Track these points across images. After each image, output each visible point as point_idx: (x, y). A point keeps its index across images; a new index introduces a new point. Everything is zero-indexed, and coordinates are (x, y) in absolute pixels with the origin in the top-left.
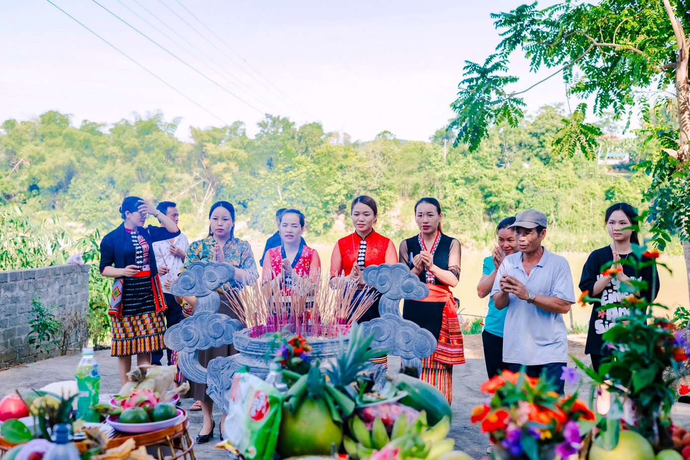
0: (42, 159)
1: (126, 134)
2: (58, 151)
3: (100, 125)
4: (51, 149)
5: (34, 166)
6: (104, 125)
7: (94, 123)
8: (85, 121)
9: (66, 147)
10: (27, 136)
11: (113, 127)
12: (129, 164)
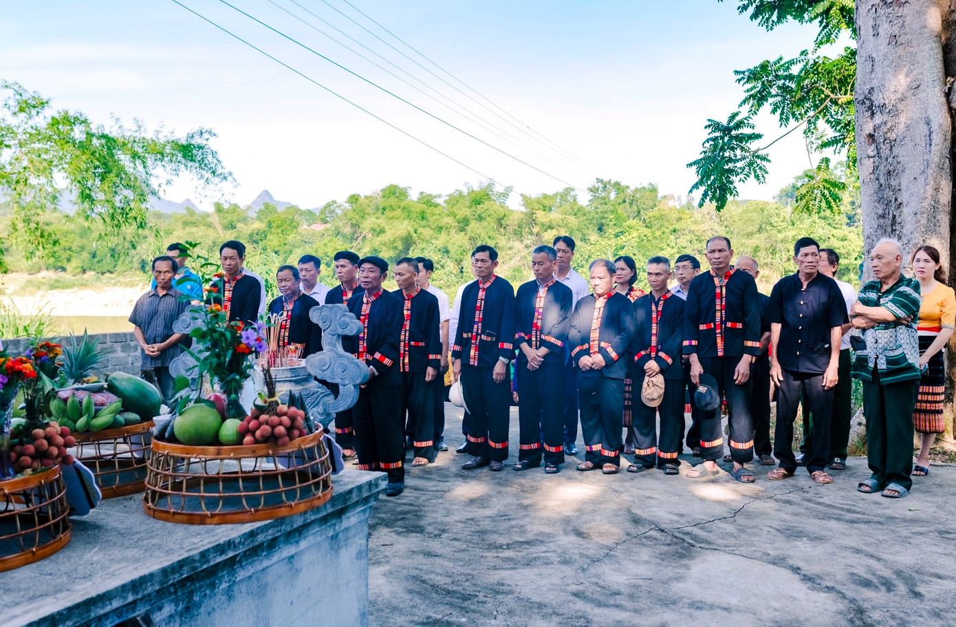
0: (382, 231)
1: (459, 204)
2: (396, 223)
3: (435, 197)
4: (391, 221)
5: (375, 238)
6: (440, 196)
7: (430, 195)
8: (422, 193)
9: (404, 219)
10: (369, 210)
11: (447, 198)
12: (463, 233)
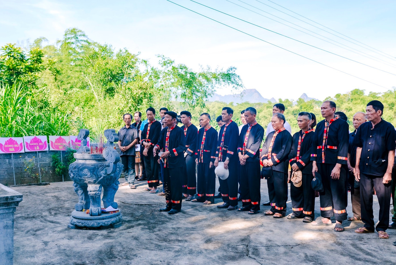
0: (351, 109)
1: (389, 97)
2: (357, 106)
3: (377, 94)
4: (355, 105)
5: (347, 112)
6: (380, 93)
7: (375, 93)
8: (371, 92)
9: (361, 104)
10: (345, 100)
11: (384, 94)
12: (391, 110)
